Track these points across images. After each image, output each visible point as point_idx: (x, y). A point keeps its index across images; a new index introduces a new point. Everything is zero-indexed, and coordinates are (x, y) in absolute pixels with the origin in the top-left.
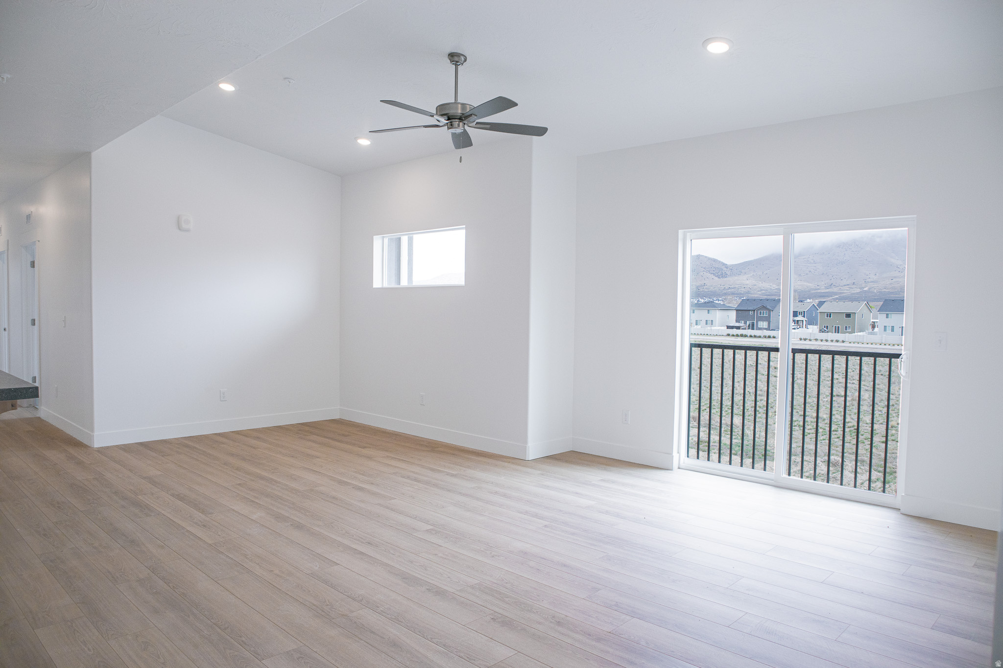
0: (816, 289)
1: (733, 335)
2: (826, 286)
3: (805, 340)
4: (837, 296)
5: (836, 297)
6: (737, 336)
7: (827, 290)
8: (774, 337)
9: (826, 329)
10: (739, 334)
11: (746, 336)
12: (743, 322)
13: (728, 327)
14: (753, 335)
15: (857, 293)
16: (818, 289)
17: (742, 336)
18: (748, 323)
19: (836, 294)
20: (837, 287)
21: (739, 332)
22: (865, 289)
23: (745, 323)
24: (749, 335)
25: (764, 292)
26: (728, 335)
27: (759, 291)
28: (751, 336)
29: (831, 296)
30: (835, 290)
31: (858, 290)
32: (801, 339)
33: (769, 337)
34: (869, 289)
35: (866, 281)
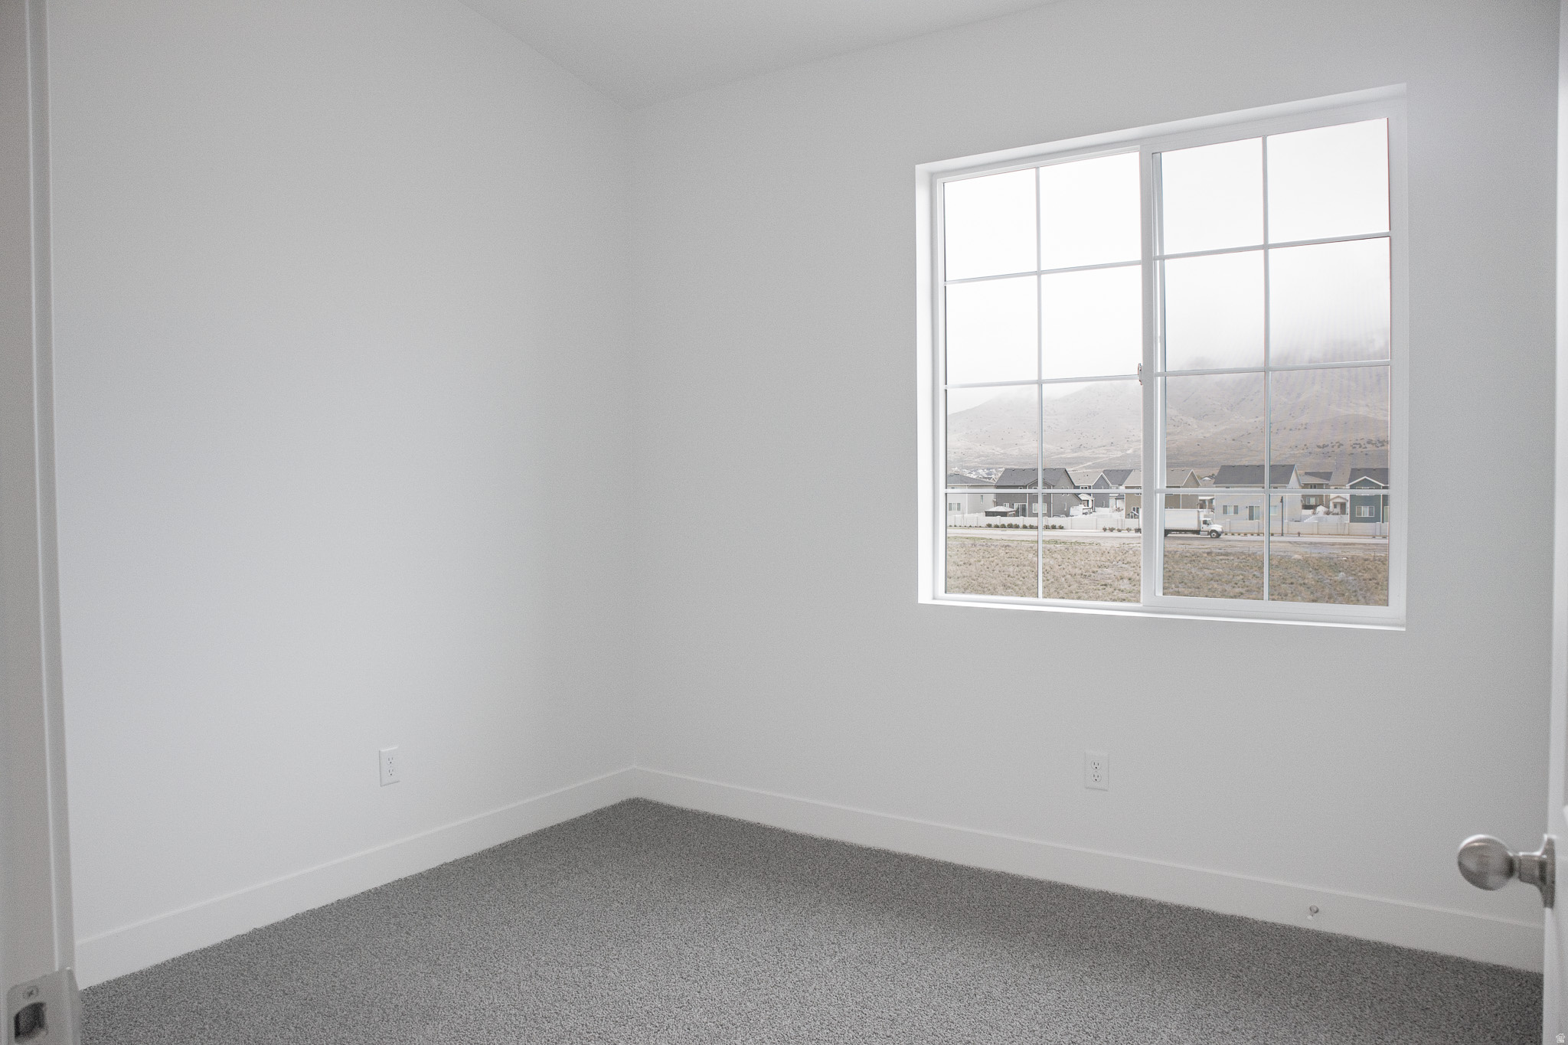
0: (1059, 454)
1: (997, 527)
2: (1072, 448)
3: (1112, 530)
4: (1090, 463)
5: (1088, 464)
6: (1003, 526)
7: (1075, 455)
8: (1061, 528)
9: (1135, 513)
10: (1006, 525)
11: (1017, 527)
12: (1008, 505)
13: (988, 514)
14: (1028, 525)
15: (1118, 458)
16: (1062, 453)
17: (1010, 526)
18: (1016, 506)
19: (1087, 459)
20: (1089, 449)
21: (1006, 521)
22: (1128, 452)
23: (1012, 506)
24: (1021, 525)
25: (983, 458)
26: (989, 526)
27: (976, 458)
28: (1025, 527)
29: (1082, 463)
30: (1087, 453)
31: (1119, 454)
32: (1105, 530)
33: (1054, 527)
34: (1135, 451)
35: (1130, 440)
